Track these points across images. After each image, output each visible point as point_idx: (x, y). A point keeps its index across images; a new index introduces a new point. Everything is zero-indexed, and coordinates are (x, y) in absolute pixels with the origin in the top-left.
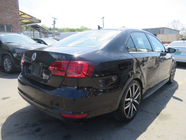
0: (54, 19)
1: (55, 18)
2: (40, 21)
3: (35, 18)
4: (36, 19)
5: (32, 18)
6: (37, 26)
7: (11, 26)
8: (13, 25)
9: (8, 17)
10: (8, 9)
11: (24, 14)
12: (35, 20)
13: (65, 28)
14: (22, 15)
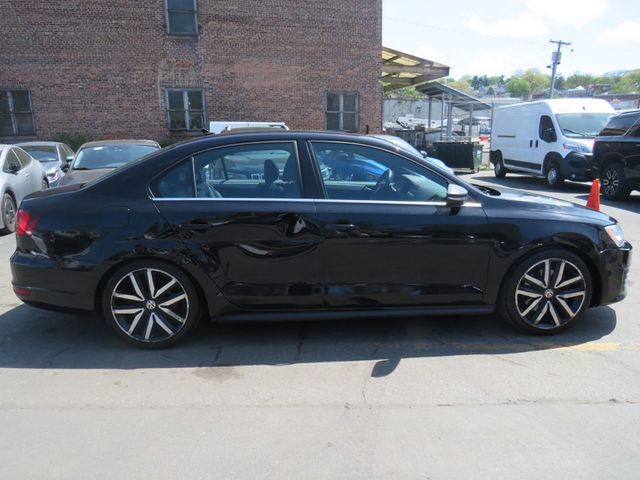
0: (557, 45)
1: (560, 43)
2: (446, 70)
3: (431, 63)
4: (435, 65)
5: (422, 62)
6: (437, 87)
7: (357, 94)
8: (362, 91)
9: (349, 71)
10: (352, 50)
11: (399, 55)
12: (432, 68)
13: (626, 72)
14: (394, 58)
